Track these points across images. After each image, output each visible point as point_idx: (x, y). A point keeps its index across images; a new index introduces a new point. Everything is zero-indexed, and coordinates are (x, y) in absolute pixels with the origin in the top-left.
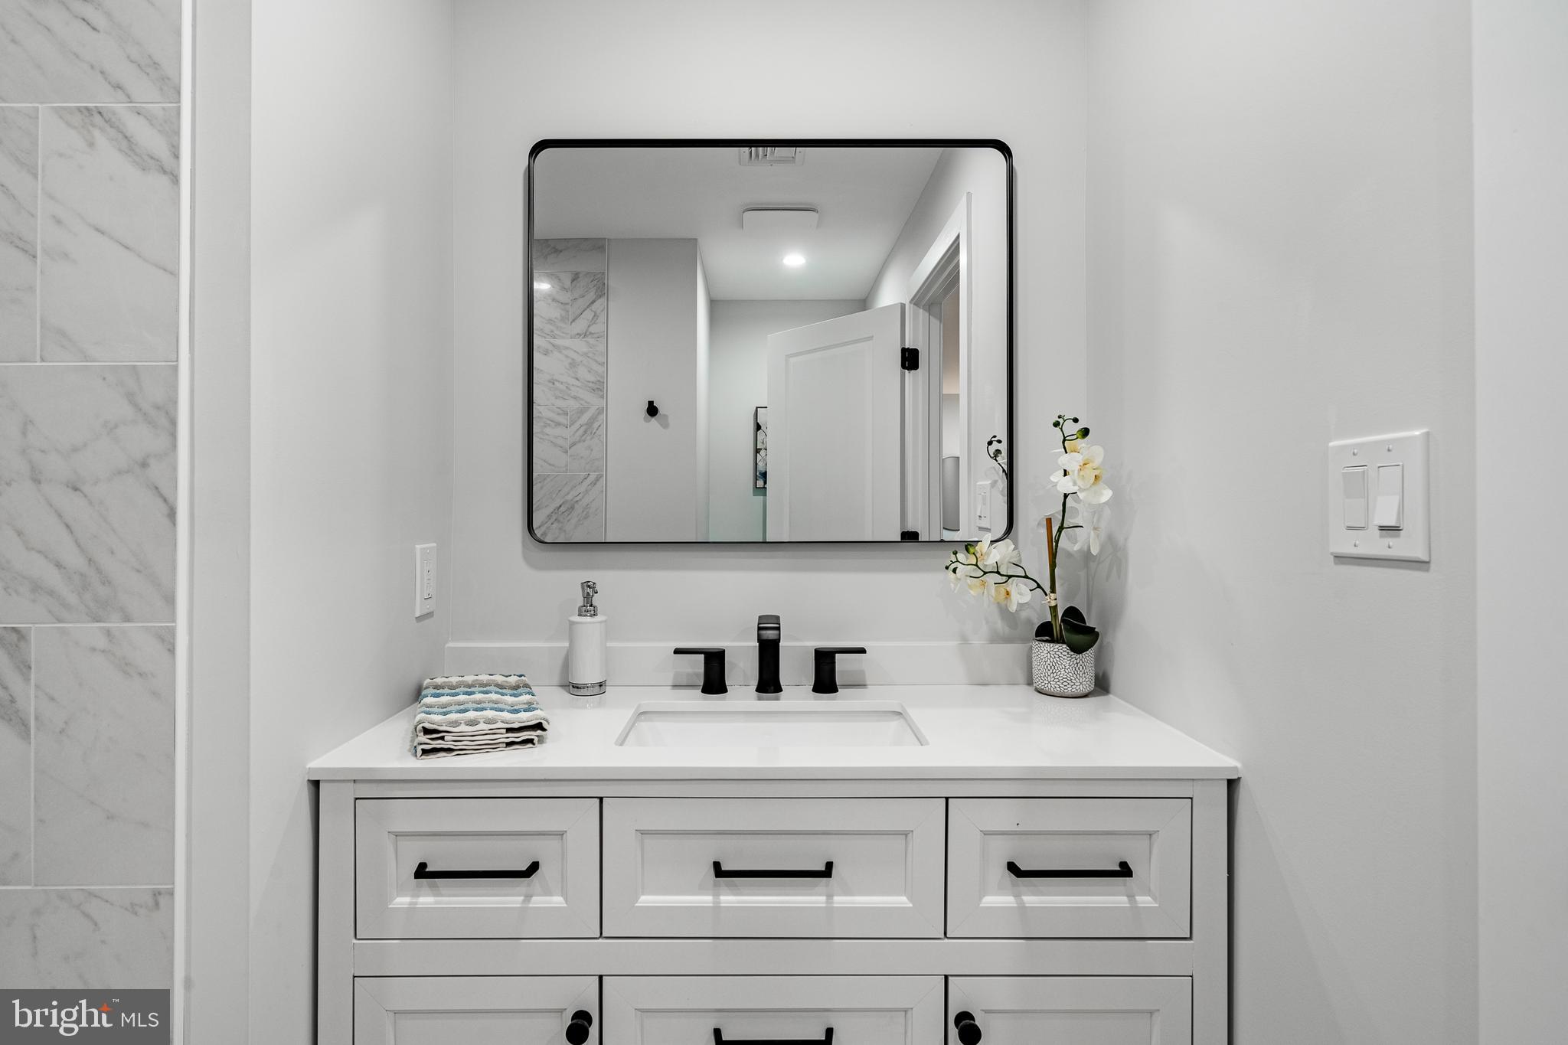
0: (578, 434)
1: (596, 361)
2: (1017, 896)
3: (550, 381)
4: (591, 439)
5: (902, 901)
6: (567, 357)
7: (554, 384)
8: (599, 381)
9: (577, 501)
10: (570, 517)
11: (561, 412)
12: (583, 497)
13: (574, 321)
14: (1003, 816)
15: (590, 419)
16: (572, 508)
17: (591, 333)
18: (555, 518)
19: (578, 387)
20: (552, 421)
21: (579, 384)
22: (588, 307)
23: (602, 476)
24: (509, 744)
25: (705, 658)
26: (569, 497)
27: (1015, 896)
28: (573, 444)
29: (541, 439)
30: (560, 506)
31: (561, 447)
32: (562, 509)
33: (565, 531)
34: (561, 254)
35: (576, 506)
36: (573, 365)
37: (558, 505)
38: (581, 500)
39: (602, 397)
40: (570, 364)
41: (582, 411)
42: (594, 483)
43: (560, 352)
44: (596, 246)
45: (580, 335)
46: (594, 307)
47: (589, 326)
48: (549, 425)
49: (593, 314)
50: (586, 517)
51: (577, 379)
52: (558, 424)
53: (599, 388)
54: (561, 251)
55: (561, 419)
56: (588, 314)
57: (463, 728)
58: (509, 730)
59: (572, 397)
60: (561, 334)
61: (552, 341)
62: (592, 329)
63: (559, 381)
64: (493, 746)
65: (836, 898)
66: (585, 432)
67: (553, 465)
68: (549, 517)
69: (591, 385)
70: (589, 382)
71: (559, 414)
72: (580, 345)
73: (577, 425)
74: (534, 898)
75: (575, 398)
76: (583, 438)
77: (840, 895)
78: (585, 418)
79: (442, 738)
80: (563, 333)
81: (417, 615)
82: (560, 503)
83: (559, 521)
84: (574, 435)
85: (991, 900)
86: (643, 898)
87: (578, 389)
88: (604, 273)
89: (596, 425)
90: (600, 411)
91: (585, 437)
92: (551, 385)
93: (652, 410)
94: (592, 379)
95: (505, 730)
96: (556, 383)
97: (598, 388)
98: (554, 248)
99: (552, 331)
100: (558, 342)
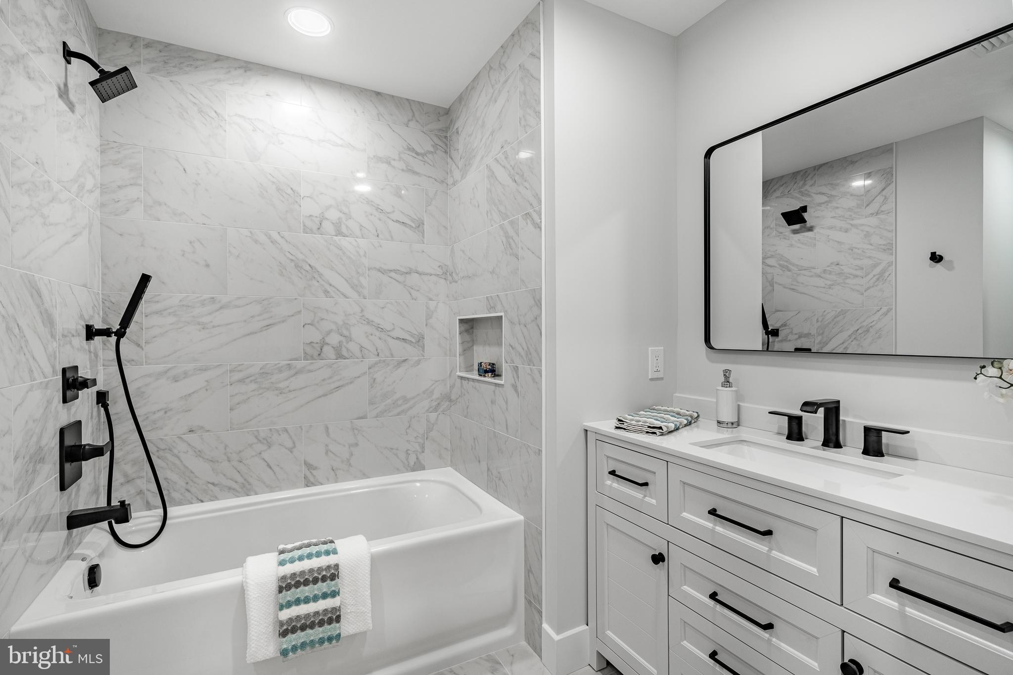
0: (872, 281)
1: (886, 229)
2: (902, 605)
3: (849, 249)
4: (883, 284)
5: (814, 570)
6: (862, 231)
7: (852, 250)
8: (889, 243)
9: (871, 326)
10: (865, 337)
11: (857, 268)
12: (876, 324)
13: (867, 205)
14: (887, 544)
15: (881, 270)
16: (868, 331)
17: (882, 211)
18: (854, 337)
19: (871, 250)
20: (851, 275)
21: (872, 247)
22: (879, 194)
23: (891, 309)
24: (647, 432)
25: (788, 419)
26: (865, 324)
27: (899, 604)
28: (869, 288)
29: (843, 287)
30: (858, 329)
31: (858, 291)
32: (860, 331)
33: (862, 346)
34: (856, 164)
35: (871, 330)
36: (868, 235)
37: (856, 329)
38: (874, 325)
39: (892, 254)
40: (865, 235)
41: (875, 266)
42: (886, 314)
43: (857, 229)
44: (887, 149)
45: (873, 214)
46: (884, 193)
47: (881, 207)
48: (849, 278)
49: (884, 198)
50: (879, 337)
51: (871, 245)
52: (857, 276)
53: (890, 248)
54: (856, 162)
55: (859, 273)
56: (880, 199)
57: (634, 422)
58: (649, 427)
59: (866, 257)
60: (858, 216)
61: (851, 222)
62: (883, 208)
63: (856, 248)
64: (641, 432)
65: (774, 552)
66: (878, 279)
67: (852, 303)
68: (850, 336)
69: (882, 247)
70: (880, 245)
71: (856, 270)
72: (874, 221)
73: (871, 276)
74: (646, 498)
75: (870, 257)
76: (876, 284)
77: (776, 551)
78: (878, 270)
79: (623, 424)
80: (859, 215)
81: (650, 378)
82: (858, 327)
83: (857, 340)
84: (868, 282)
85: (876, 597)
86: (684, 513)
87: (872, 251)
88: (892, 168)
89: (887, 274)
90: (890, 264)
91: (877, 283)
92: (850, 251)
93: (936, 258)
94: (885, 243)
95: (647, 427)
96: (854, 250)
97: (888, 249)
98: (851, 161)
99: (851, 216)
100: (855, 222)
